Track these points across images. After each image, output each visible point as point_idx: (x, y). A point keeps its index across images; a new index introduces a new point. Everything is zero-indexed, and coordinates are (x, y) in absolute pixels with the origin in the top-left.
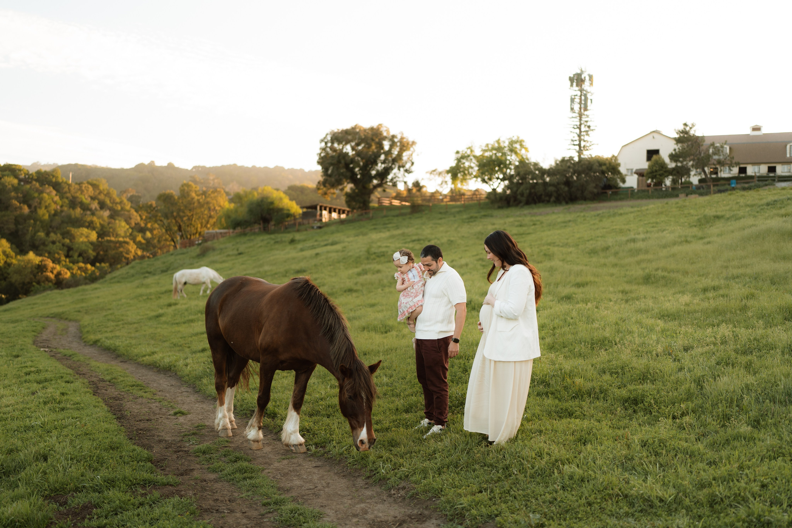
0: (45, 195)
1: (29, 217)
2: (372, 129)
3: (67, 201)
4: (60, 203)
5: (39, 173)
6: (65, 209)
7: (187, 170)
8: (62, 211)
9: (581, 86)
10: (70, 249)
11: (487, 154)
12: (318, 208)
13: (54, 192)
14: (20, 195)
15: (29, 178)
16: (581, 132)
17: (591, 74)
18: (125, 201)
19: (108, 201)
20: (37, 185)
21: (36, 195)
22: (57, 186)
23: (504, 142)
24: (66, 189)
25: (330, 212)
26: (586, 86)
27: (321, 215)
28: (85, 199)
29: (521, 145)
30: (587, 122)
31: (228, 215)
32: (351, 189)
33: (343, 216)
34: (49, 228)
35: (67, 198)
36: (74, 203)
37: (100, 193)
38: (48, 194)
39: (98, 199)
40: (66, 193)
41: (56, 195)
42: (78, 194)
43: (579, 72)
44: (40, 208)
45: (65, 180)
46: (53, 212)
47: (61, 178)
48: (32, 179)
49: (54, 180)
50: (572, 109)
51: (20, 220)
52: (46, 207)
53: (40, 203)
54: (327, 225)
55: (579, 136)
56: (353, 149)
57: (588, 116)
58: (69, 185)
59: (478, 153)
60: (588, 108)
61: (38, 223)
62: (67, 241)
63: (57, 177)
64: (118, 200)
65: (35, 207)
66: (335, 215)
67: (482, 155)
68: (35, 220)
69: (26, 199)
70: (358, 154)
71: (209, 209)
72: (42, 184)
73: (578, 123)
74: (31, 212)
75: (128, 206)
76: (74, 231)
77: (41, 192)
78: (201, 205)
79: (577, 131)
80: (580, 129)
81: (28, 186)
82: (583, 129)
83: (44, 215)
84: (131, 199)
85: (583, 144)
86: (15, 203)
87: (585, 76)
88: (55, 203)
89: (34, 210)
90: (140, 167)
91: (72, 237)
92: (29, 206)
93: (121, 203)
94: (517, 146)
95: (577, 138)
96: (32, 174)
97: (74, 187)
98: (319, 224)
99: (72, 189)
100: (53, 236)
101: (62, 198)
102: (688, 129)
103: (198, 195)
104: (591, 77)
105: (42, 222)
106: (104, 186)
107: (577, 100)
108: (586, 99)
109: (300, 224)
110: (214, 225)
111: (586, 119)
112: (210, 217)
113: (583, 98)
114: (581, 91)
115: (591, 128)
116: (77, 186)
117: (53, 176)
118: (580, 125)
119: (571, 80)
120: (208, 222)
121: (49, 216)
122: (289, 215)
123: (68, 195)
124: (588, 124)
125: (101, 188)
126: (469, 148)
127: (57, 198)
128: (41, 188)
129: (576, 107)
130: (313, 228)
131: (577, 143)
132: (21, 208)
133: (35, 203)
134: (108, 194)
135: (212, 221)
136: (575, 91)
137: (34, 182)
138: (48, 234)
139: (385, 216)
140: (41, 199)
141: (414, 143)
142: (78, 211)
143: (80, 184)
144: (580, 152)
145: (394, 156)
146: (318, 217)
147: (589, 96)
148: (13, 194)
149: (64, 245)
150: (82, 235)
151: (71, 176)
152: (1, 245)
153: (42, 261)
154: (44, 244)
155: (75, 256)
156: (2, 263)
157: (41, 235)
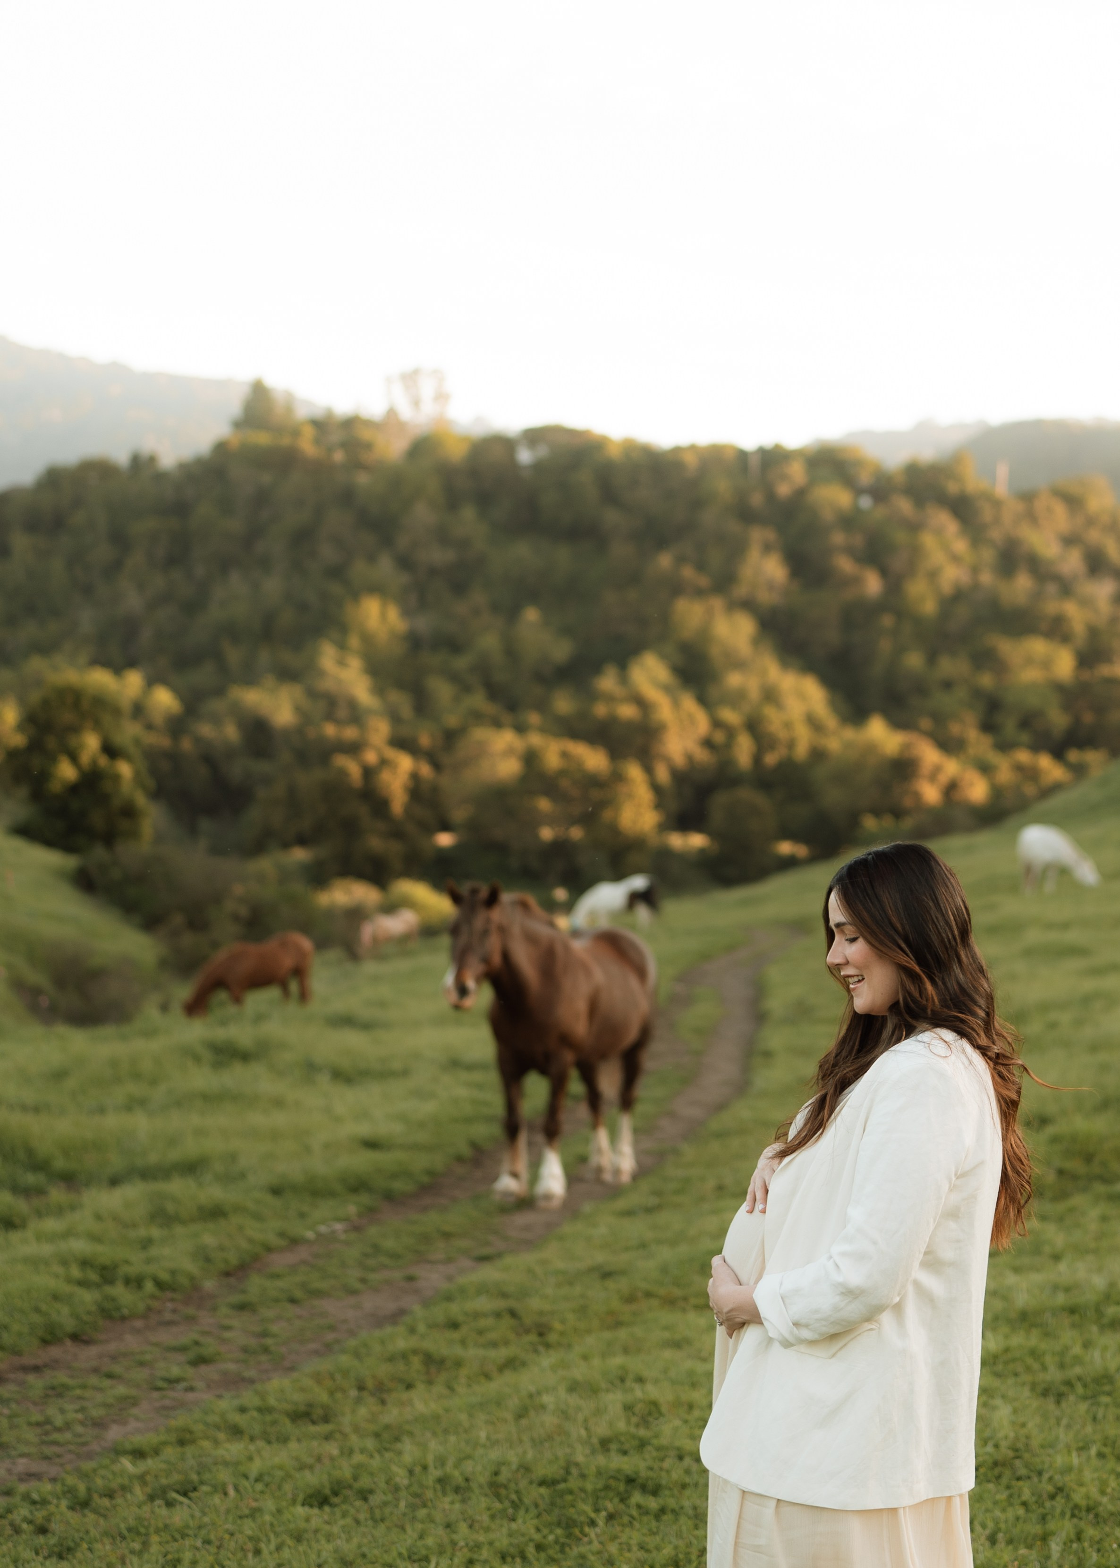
0: (928, 540)
1: (880, 606)
3: (988, 555)
4: (969, 558)
6: (985, 578)
8: (975, 587)
10: (993, 704)
13: (951, 528)
14: (858, 540)
15: (883, 484)
19: (1111, 549)
20: (904, 506)
21: (900, 537)
22: (961, 507)
24: (987, 514)
28: (1044, 544)
34: (935, 640)
35: (990, 542)
36: (1010, 558)
37: (1089, 523)
38: (937, 533)
39: (1083, 544)
40: (986, 527)
41: (959, 535)
42: (1023, 531)
44: (913, 577)
45: (983, 485)
46: (948, 590)
47: (972, 481)
48: (894, 488)
49: (954, 489)
51: (857, 616)
52: (930, 575)
53: (913, 563)
58: (997, 504)
61: (905, 624)
62: (986, 680)
65: (899, 578)
68: (898, 616)
69: (874, 553)
72: (920, 502)
74: (888, 589)
76: (1007, 648)
77: (915, 527)
81: (882, 511)
83: (922, 599)
86: (845, 565)
88: (956, 560)
89: (893, 586)
91: (1001, 669)
92: (884, 572)
96: (890, 476)
97: (1012, 509)
99: (1005, 514)
100: (946, 665)
101: (974, 544)
105: (916, 620)
116: (1020, 506)
121: (938, 602)
123: (994, 533)
125: (1092, 506)
127: (961, 546)
128: (915, 516)
132: (856, 581)
133: (897, 564)
134: (1111, 527)
137: (898, 500)
138: (932, 658)
140: (916, 552)
142: (1023, 583)
143: (1028, 497)
148: (838, 538)
149: (977, 693)
150: (1029, 661)
151: (1002, 472)
152: (802, 696)
153: (907, 747)
154: (921, 689)
155: (1010, 726)
156: (801, 751)
157: (914, 660)
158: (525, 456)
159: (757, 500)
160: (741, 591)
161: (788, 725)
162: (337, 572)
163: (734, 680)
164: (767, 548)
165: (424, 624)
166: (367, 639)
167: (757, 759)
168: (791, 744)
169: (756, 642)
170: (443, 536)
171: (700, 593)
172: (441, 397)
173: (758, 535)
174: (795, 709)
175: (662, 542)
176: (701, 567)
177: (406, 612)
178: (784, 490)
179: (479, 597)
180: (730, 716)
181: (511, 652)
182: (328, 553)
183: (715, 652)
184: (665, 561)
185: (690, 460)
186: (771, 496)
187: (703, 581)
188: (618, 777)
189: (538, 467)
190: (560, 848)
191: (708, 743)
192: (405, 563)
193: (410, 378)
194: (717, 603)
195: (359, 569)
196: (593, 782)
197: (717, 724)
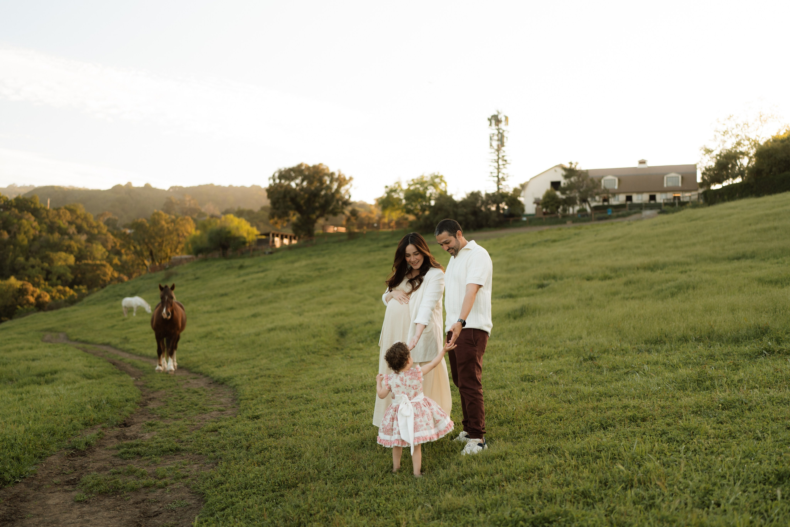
0: (24, 221)
1: (9, 243)
2: (314, 167)
3: (45, 226)
4: (38, 228)
5: (17, 199)
6: (44, 234)
7: (164, 190)
8: (40, 236)
9: (498, 125)
10: (48, 272)
11: (412, 188)
12: (271, 235)
13: (33, 218)
15: (8, 204)
16: (499, 165)
17: (507, 115)
18: (102, 224)
19: (85, 226)
20: (17, 211)
21: (15, 221)
22: (35, 212)
23: (427, 177)
24: (44, 215)
25: (282, 238)
26: (502, 126)
27: (273, 241)
28: (63, 224)
29: (441, 180)
30: (503, 156)
31: (194, 241)
32: (298, 219)
33: (294, 242)
34: (28, 253)
35: (45, 223)
36: (52, 228)
37: (77, 217)
38: (27, 220)
39: (76, 224)
40: (44, 218)
41: (35, 221)
42: (56, 220)
43: (496, 113)
44: (20, 233)
45: (43, 206)
46: (32, 237)
47: (39, 204)
48: (11, 205)
49: (32, 206)
50: (491, 145)
52: (25, 233)
53: (19, 229)
54: (278, 250)
55: (498, 169)
56: (297, 185)
57: (504, 152)
58: (47, 211)
59: (405, 187)
60: (505, 144)
61: (18, 248)
62: (46, 265)
63: (35, 204)
64: (95, 224)
65: (15, 233)
66: (286, 241)
67: (409, 189)
68: (15, 245)
69: (6, 226)
70: (302, 189)
71: (178, 235)
72: (21, 210)
73: (497, 158)
74: (11, 237)
75: (105, 230)
76: (53, 255)
77: (20, 218)
78: (170, 232)
79: (496, 164)
80: (498, 162)
81: (7, 213)
82: (501, 162)
83: (23, 240)
84: (108, 223)
85: (500, 176)
87: (501, 117)
88: (34, 228)
89: (13, 236)
90: (117, 189)
91: (51, 261)
92: (9, 232)
93: (98, 227)
94: (437, 180)
95: (496, 171)
96: (11, 201)
97: (52, 213)
98: (270, 250)
99: (50, 214)
100: (32, 261)
101: (40, 223)
102: (573, 166)
103: (167, 223)
104: (506, 118)
105: (21, 247)
106: (81, 210)
107: (496, 138)
108: (503, 136)
109: (254, 250)
110: (182, 250)
111: (503, 154)
112: (179, 242)
113: (500, 135)
114: (498, 129)
115: (508, 162)
116: (55, 212)
117: (32, 203)
118: (499, 158)
119: (490, 120)
120: (176, 248)
121: (29, 241)
122: (244, 243)
123: (47, 220)
124: (505, 158)
125: (79, 212)
126: (397, 183)
127: (35, 224)
128: (20, 215)
129: (495, 144)
130: (265, 253)
131: (496, 175)
132: (1, 235)
133: (14, 229)
134: (85, 219)
135: (180, 246)
136: (493, 130)
137: (13, 209)
138: (27, 259)
139: (327, 243)
140: (20, 225)
141: (351, 179)
142: (57, 235)
143: (58, 209)
144: (498, 182)
145: (333, 190)
146: (271, 244)
147: (505, 134)
149: (43, 269)
150: (60, 259)
151: (48, 201)
153: (22, 285)
154: (24, 268)
155: (54, 279)
157: (21, 259)
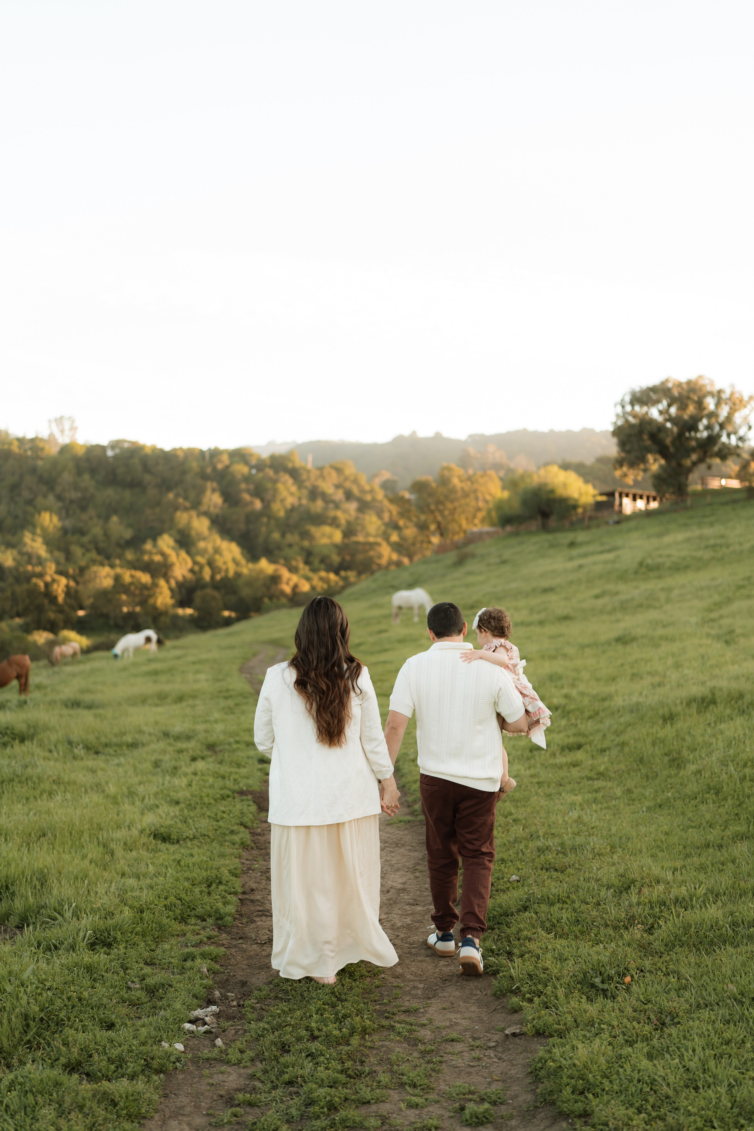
0: (280, 486)
1: (262, 514)
3: (305, 492)
4: (298, 494)
6: (304, 502)
8: (300, 505)
10: (309, 553)
13: (290, 481)
14: (252, 487)
15: (261, 464)
18: (376, 489)
19: (355, 490)
20: (270, 472)
21: (269, 485)
22: (294, 473)
24: (304, 476)
28: (328, 488)
31: (500, 507)
34: (285, 527)
35: (306, 487)
36: (314, 494)
37: (346, 479)
38: (284, 483)
39: (344, 487)
40: (304, 481)
41: (293, 484)
42: (319, 483)
44: (275, 502)
45: (302, 464)
46: (289, 507)
47: (298, 462)
48: (266, 465)
49: (290, 465)
51: (252, 518)
52: (282, 501)
53: (274, 496)
58: (308, 471)
61: (272, 521)
62: (306, 543)
63: (294, 462)
64: (367, 489)
65: (269, 502)
68: (269, 518)
69: (259, 492)
71: (477, 499)
72: (277, 471)
74: (265, 507)
75: (380, 495)
76: (314, 530)
77: (275, 482)
78: (466, 494)
81: (260, 475)
83: (279, 511)
84: (384, 486)
86: (246, 497)
88: (292, 494)
89: (267, 505)
90: (400, 440)
91: (312, 538)
92: (262, 500)
93: (372, 492)
96: (263, 461)
97: (315, 473)
99: (312, 475)
100: (290, 538)
101: (299, 488)
105: (277, 519)
106: (350, 469)
112: (478, 510)
116: (318, 472)
117: (289, 461)
120: (475, 517)
121: (286, 512)
123: (308, 484)
125: (347, 473)
127: (294, 489)
128: (275, 477)
132: (252, 503)
133: (268, 496)
134: (355, 481)
135: (480, 515)
137: (268, 470)
138: (283, 535)
140: (276, 491)
142: (319, 504)
143: (321, 469)
148: (243, 486)
149: (302, 549)
150: (323, 535)
151: (310, 458)
152: (230, 551)
153: (276, 570)
154: (279, 548)
155: (316, 562)
156: (231, 573)
157: (276, 536)
158: (110, 453)
159: (209, 470)
160: (203, 508)
161: (225, 563)
162: (30, 502)
163: (202, 545)
164: (214, 490)
165: (68, 523)
166: (44, 529)
167: (212, 577)
168: (227, 570)
169: (210, 529)
170: (76, 487)
171: (186, 509)
172: (73, 429)
173: (209, 485)
174: (228, 556)
175: (169, 489)
176: (186, 498)
177: (60, 519)
178: (220, 466)
179: (92, 512)
180: (200, 559)
181: (106, 535)
182: (26, 494)
183: (193, 533)
184: (171, 496)
185: (181, 454)
186: (214, 469)
187: (187, 504)
188: (155, 585)
189: (115, 457)
190: (131, 615)
191: (192, 571)
192: (59, 498)
193: (59, 421)
194: (194, 513)
195: (40, 500)
196: (144, 587)
197: (195, 563)
